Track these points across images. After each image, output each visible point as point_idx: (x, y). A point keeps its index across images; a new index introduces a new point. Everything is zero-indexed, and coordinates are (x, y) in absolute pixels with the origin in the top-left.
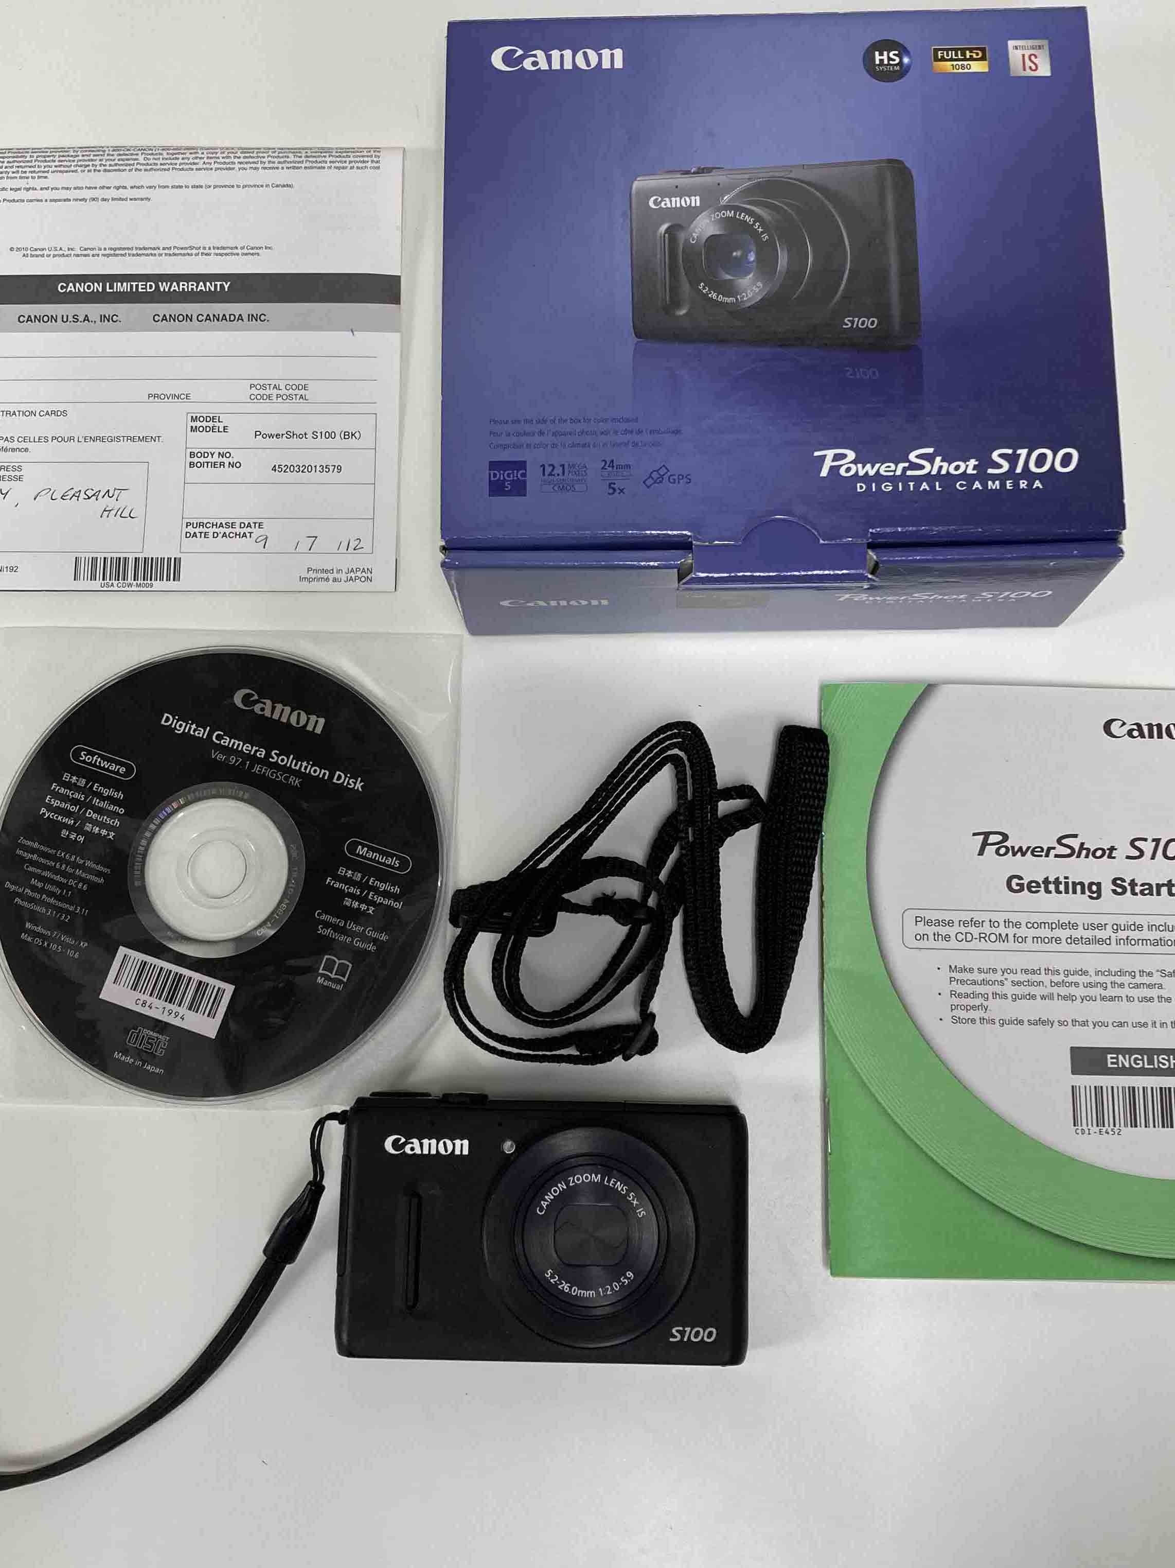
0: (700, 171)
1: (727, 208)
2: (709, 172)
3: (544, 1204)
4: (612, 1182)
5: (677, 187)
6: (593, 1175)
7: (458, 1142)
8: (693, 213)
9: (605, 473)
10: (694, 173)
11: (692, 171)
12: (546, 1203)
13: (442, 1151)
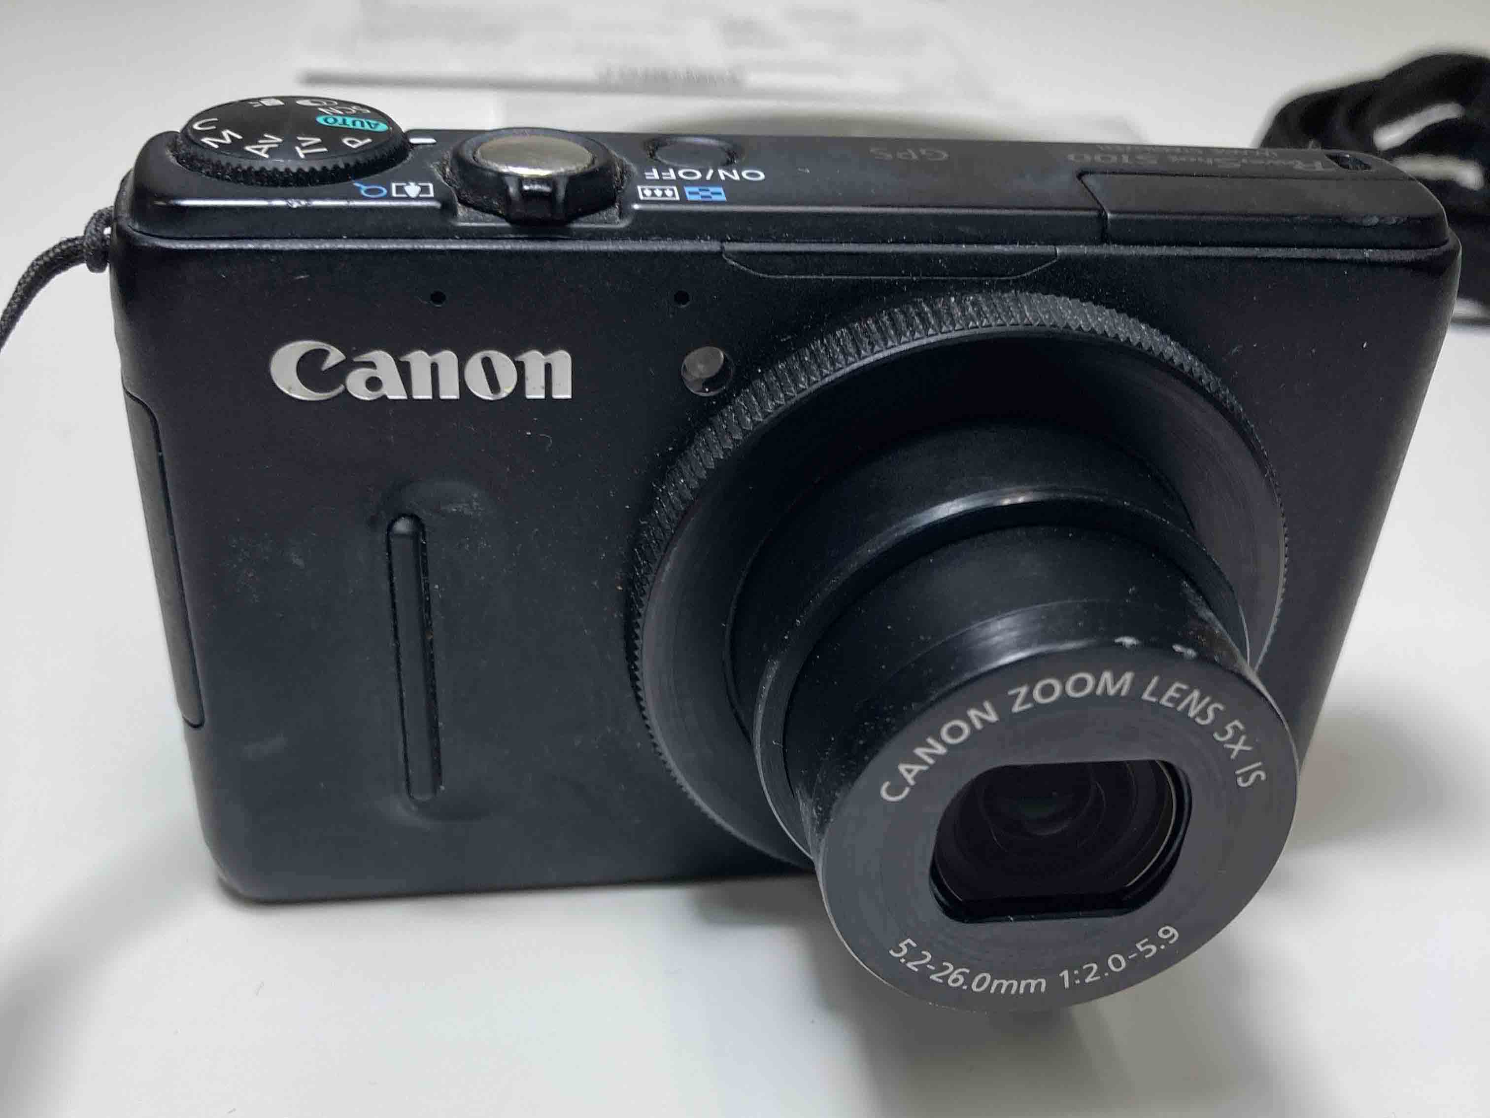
3: (908, 772)
4: (1171, 692)
6: (1107, 676)
7: (534, 360)
12: (917, 768)
13: (482, 390)
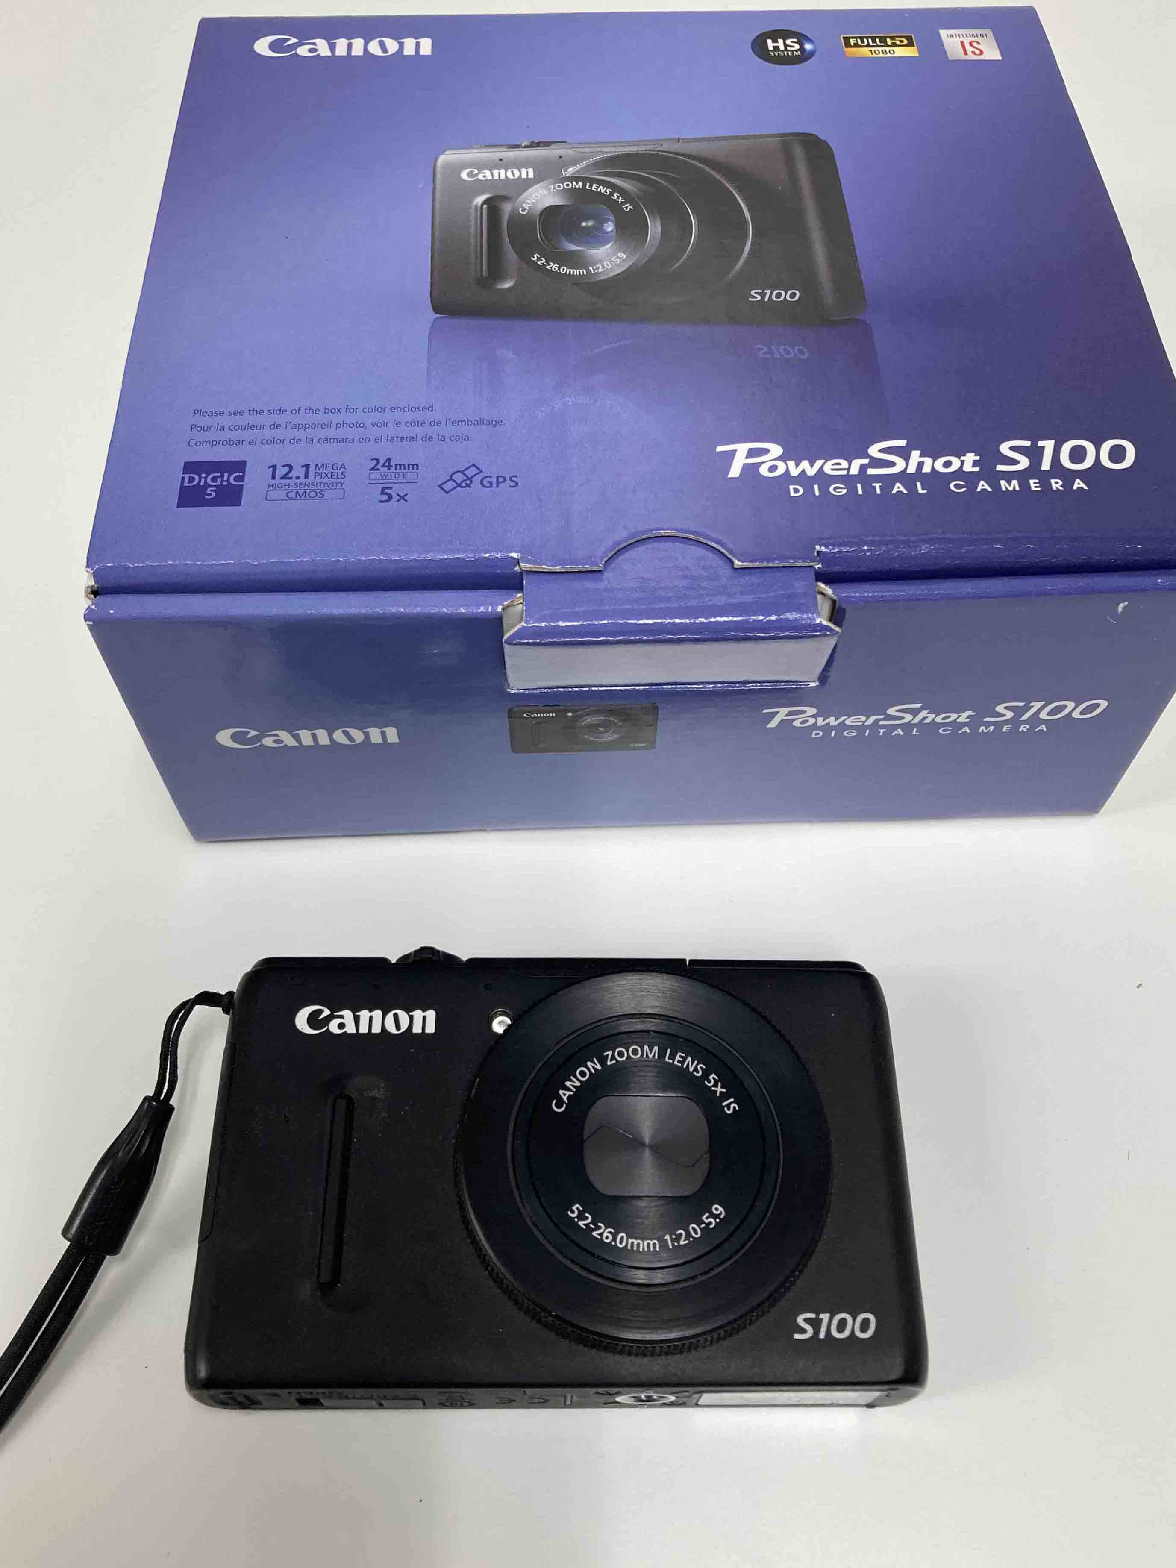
0: (534, 145)
1: (571, 179)
2: (548, 146)
5: (501, 160)
8: (525, 184)
9: (375, 476)
10: (526, 147)
11: (523, 145)
